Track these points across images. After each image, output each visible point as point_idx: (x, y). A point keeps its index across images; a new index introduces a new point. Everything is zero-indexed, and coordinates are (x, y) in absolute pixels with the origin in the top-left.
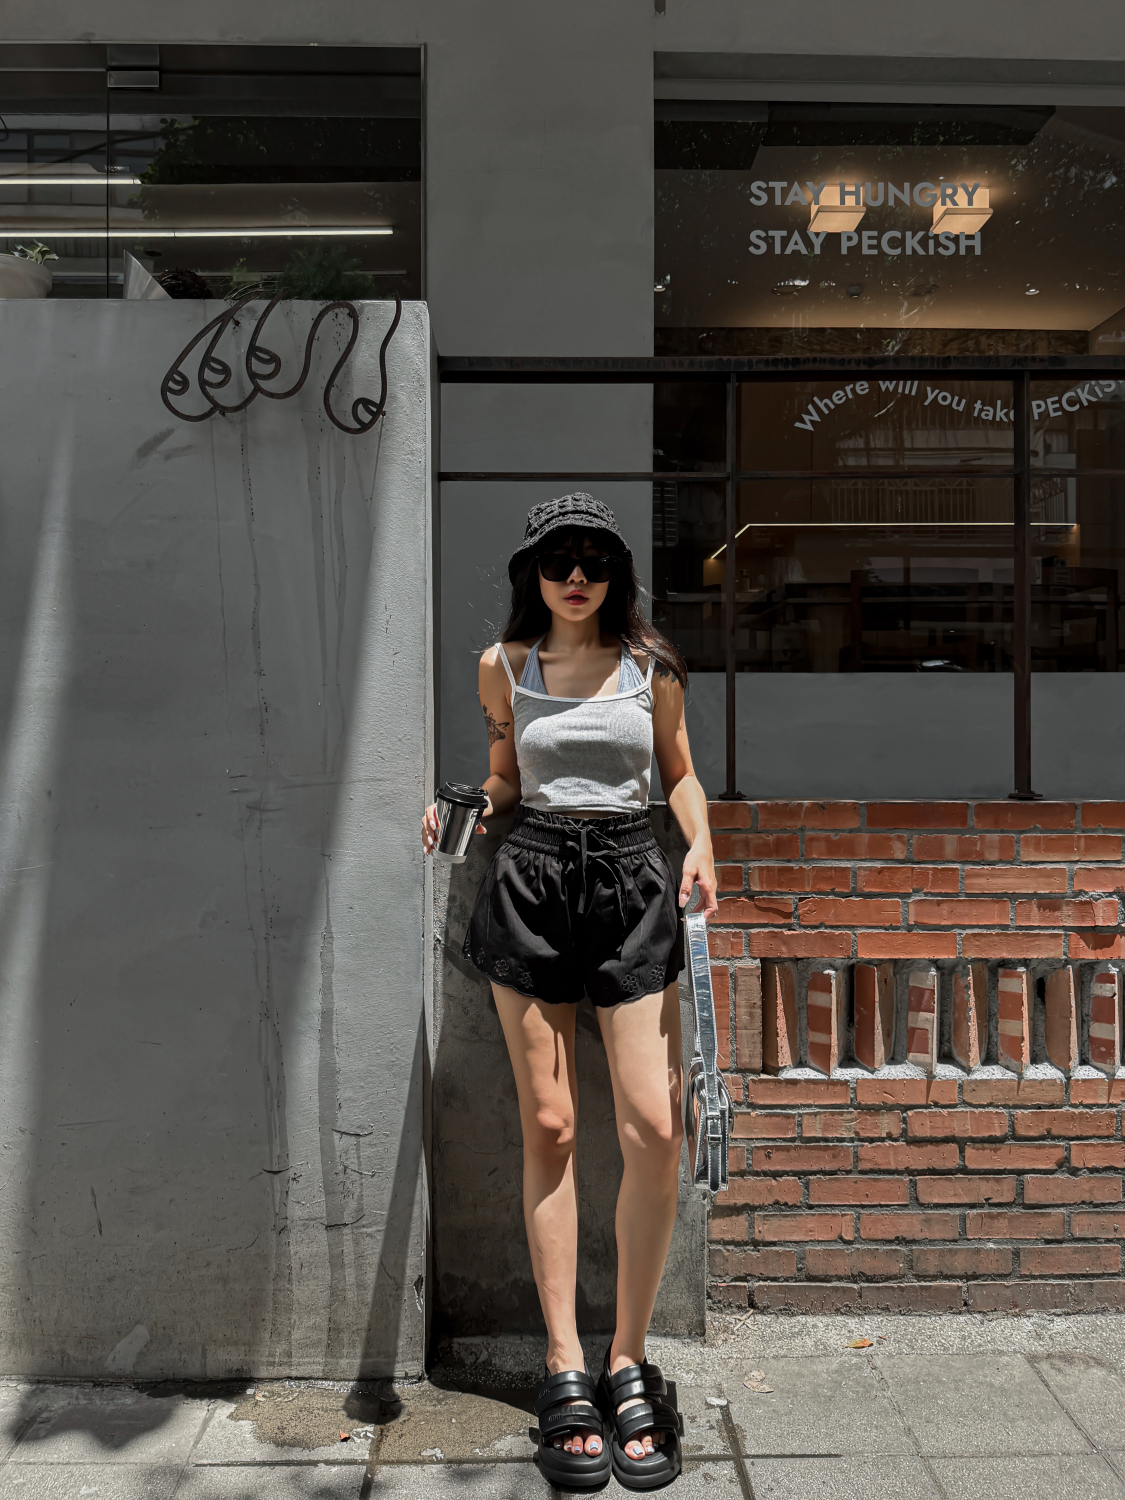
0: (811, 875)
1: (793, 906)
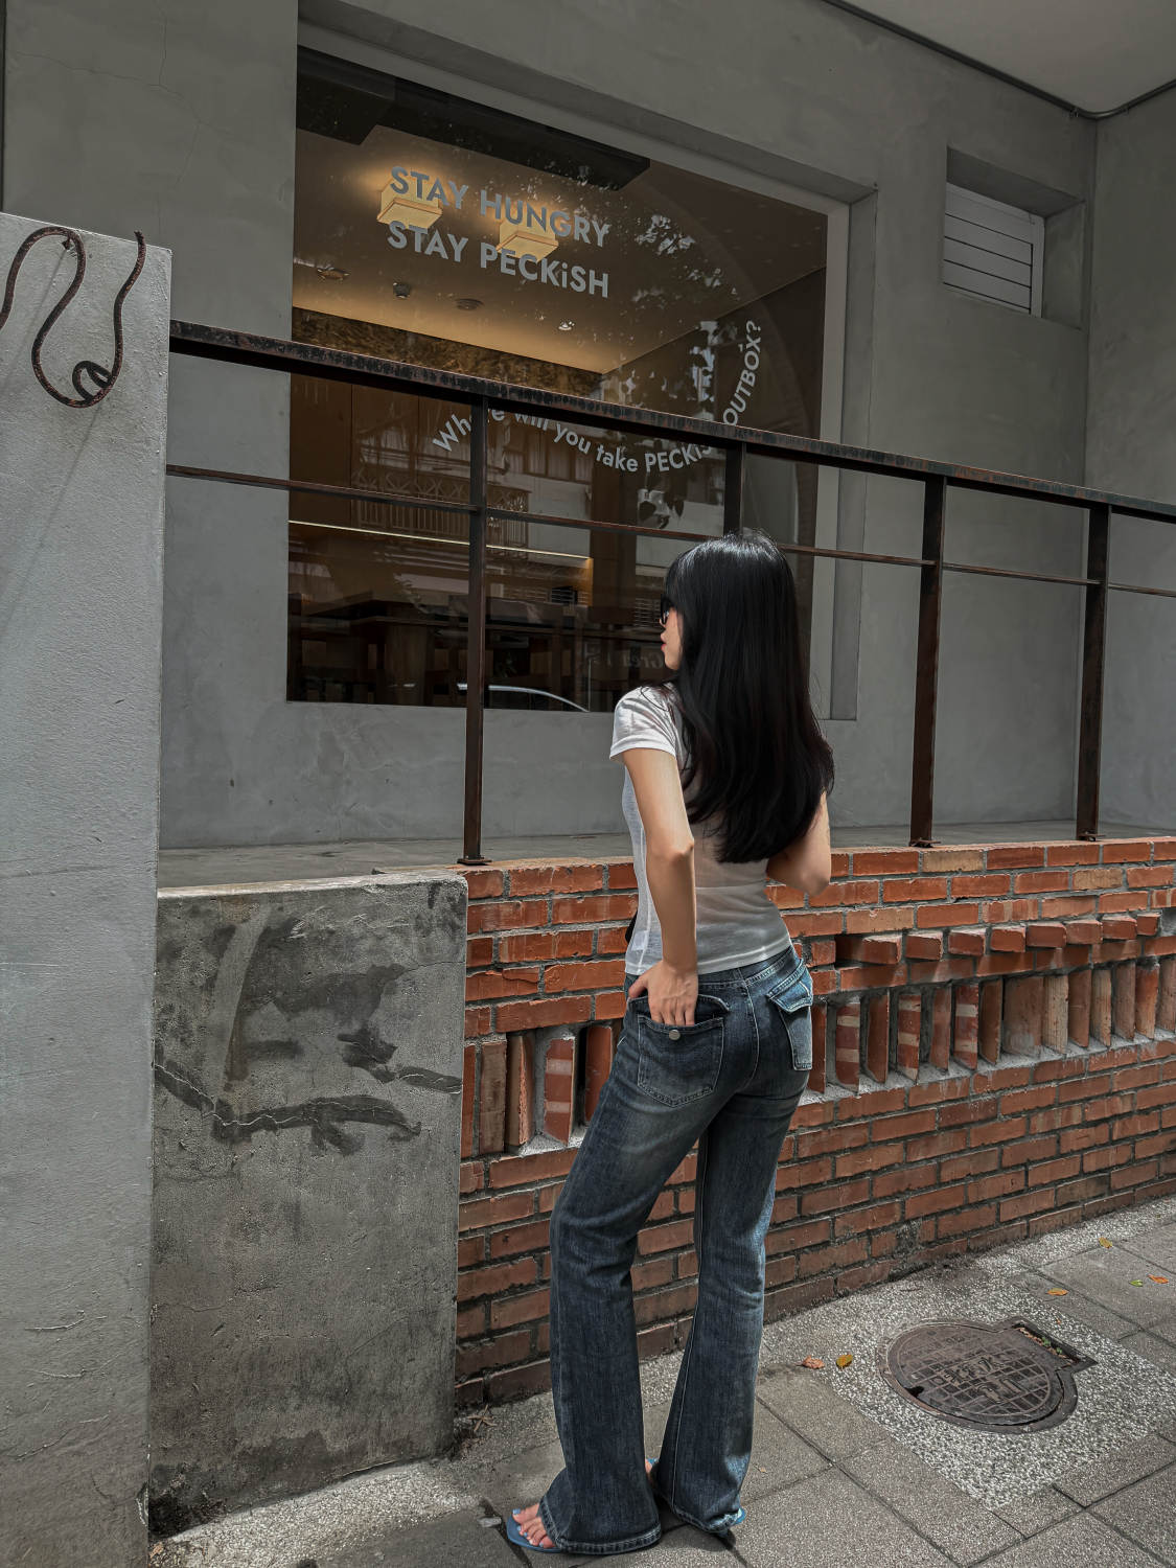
0: (557, 941)
1: (540, 975)
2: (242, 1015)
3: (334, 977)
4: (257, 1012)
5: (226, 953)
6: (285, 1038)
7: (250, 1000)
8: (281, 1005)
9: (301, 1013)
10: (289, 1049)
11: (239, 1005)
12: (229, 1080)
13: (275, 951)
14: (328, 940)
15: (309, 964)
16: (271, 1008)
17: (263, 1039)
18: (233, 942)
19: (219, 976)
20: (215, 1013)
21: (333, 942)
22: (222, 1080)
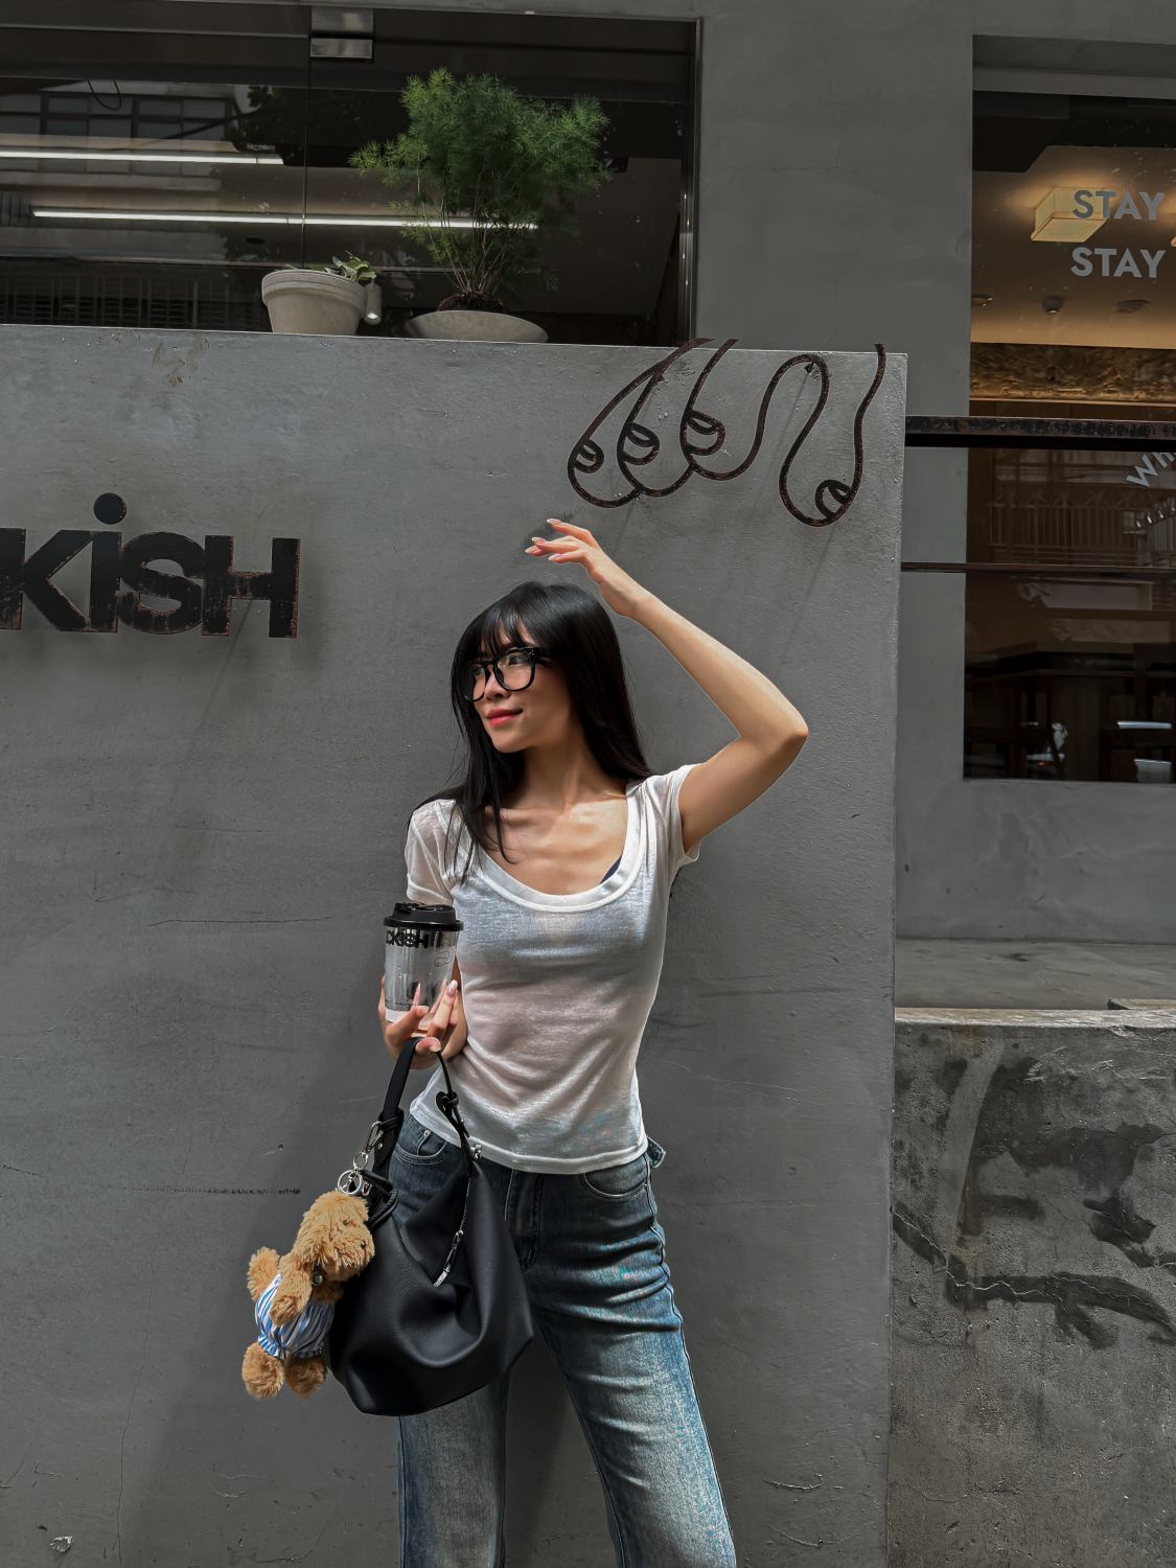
2: (976, 1162)
3: (1077, 1131)
4: (992, 1161)
5: (958, 1091)
6: (1022, 1195)
7: (984, 1148)
8: (1019, 1157)
9: (1041, 1169)
10: (1028, 1209)
11: (973, 1151)
12: (962, 1233)
13: (1011, 1093)
14: (1069, 1087)
15: (1048, 1112)
16: (1007, 1159)
17: (999, 1192)
18: (965, 1079)
19: (951, 1115)
20: (947, 1156)
21: (1075, 1091)
22: (955, 1233)
